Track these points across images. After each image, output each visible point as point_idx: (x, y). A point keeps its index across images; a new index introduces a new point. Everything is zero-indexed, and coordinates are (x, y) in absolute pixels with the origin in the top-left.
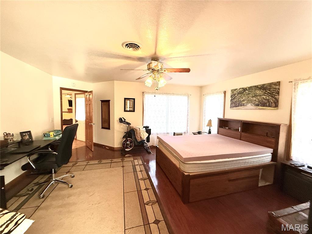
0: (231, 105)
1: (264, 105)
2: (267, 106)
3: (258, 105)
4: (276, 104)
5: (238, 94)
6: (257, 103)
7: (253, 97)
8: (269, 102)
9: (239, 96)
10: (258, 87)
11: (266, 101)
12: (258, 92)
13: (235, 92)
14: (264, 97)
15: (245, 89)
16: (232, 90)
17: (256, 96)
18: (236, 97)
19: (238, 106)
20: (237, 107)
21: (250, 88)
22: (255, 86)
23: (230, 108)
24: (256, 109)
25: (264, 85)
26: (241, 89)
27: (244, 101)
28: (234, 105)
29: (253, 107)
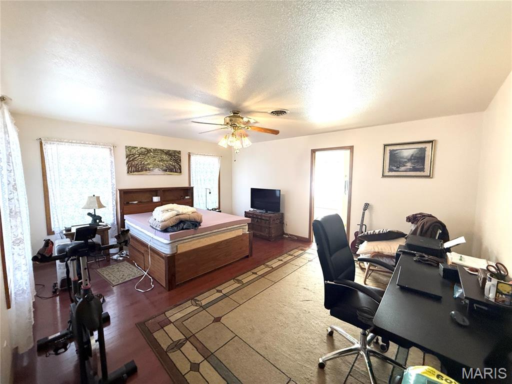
0: (128, 168)
1: (171, 171)
2: (174, 172)
3: (166, 171)
4: (179, 170)
5: (139, 155)
6: (165, 168)
7: (159, 161)
8: (175, 168)
9: (142, 158)
10: (163, 152)
11: (173, 167)
12: (165, 157)
13: (134, 151)
14: (171, 163)
15: (149, 151)
16: (127, 147)
17: (162, 160)
18: (136, 158)
19: (142, 171)
20: (139, 172)
21: (155, 150)
22: (161, 150)
23: (128, 173)
24: (165, 174)
25: (169, 151)
26: (143, 149)
27: (148, 164)
28: (133, 169)
29: (161, 172)
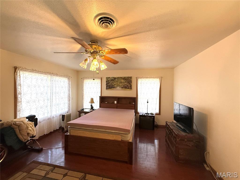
0: (106, 87)
1: (126, 88)
2: (127, 88)
3: (123, 88)
4: (130, 88)
5: (111, 81)
6: (122, 86)
7: (120, 83)
8: (128, 86)
9: (112, 82)
10: (122, 78)
11: (127, 86)
12: (123, 81)
13: (109, 79)
14: (126, 84)
15: (115, 78)
16: (106, 78)
17: (121, 83)
18: (110, 82)
19: (112, 88)
20: (111, 88)
21: (118, 78)
22: (121, 77)
23: (106, 89)
24: (122, 90)
25: (125, 77)
26: (113, 78)
27: (115, 85)
28: (108, 87)
29: (120, 89)
